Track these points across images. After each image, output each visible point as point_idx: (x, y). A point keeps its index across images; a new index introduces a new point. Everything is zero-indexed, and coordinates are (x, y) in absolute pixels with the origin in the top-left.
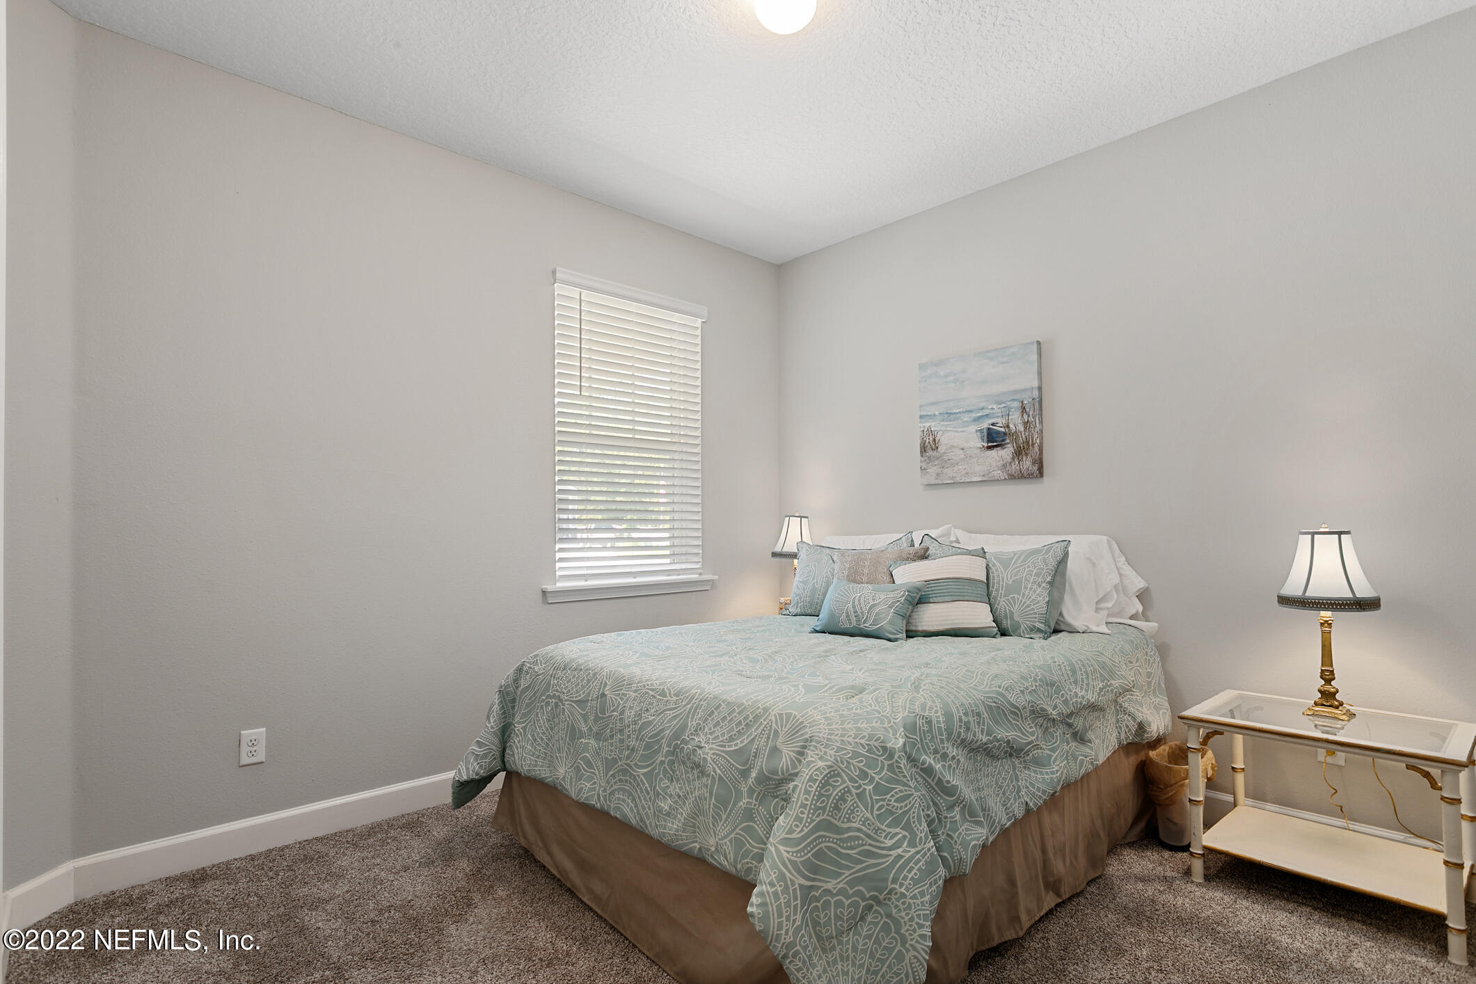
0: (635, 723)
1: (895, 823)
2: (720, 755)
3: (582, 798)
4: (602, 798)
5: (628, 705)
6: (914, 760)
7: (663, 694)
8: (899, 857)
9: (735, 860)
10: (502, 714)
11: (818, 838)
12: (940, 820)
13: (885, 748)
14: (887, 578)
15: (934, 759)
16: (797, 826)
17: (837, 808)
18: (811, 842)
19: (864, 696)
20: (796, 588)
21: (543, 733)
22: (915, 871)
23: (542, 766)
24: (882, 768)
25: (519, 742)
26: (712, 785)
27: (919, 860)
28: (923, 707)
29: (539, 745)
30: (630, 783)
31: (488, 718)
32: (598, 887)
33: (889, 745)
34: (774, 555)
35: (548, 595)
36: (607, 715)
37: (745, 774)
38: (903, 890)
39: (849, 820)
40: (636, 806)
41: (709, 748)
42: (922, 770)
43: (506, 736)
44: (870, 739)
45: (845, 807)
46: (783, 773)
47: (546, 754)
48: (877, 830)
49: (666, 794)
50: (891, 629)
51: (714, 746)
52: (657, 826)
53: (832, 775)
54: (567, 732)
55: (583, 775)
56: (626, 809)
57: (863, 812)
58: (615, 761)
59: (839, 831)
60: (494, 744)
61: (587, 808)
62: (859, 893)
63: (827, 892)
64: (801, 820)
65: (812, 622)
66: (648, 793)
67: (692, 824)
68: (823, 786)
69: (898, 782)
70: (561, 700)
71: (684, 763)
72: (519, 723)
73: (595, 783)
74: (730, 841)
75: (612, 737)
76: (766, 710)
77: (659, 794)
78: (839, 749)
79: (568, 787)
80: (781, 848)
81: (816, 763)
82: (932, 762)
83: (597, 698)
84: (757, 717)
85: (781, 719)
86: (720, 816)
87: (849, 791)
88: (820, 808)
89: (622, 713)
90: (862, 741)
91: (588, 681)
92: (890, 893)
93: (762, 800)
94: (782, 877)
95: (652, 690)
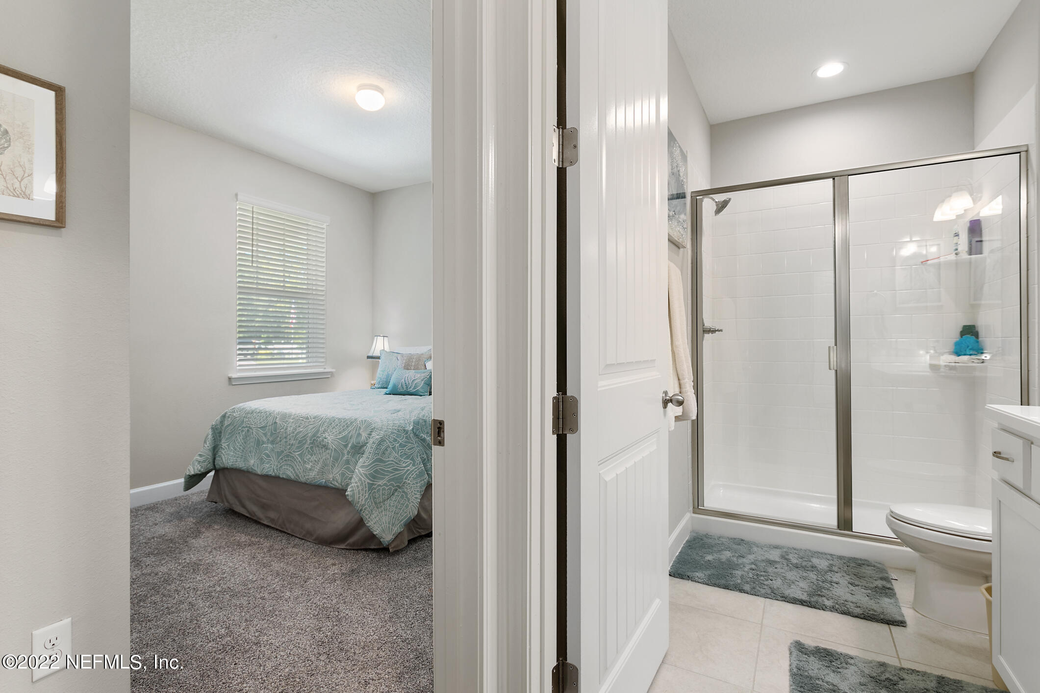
0: (293, 433)
1: (407, 458)
2: (334, 440)
3: (264, 472)
4: (275, 470)
5: (289, 425)
6: (417, 435)
7: (307, 418)
8: (408, 470)
9: (341, 482)
10: (213, 440)
11: (376, 465)
12: (428, 460)
13: (404, 430)
14: (423, 367)
15: (427, 436)
16: (367, 460)
17: (384, 453)
18: (373, 466)
19: (400, 413)
20: (380, 373)
21: (240, 446)
22: (414, 475)
23: (240, 462)
24: (403, 438)
25: (225, 452)
26: (331, 453)
27: (416, 471)
28: (424, 416)
29: (238, 451)
30: (291, 460)
31: (205, 442)
32: (272, 515)
33: (406, 429)
34: (369, 357)
35: (233, 380)
36: (278, 431)
37: (346, 446)
38: (409, 482)
39: (389, 457)
40: (294, 470)
41: (330, 438)
42: (421, 440)
43: (215, 452)
44: (399, 427)
45: (387, 453)
46: (362, 443)
47: (242, 455)
48: (400, 461)
49: (309, 461)
50: (422, 391)
51: (332, 437)
52: (304, 476)
53: (382, 441)
54: (255, 443)
55: (265, 461)
56: (288, 472)
57: (394, 453)
58: (282, 452)
59: (385, 462)
60: (208, 455)
61: (266, 477)
62: (391, 485)
63: (379, 485)
64: (368, 458)
65: (385, 390)
66: (300, 463)
67: (322, 472)
68: (378, 445)
69: (409, 443)
70: (251, 428)
71: (318, 446)
72: (224, 443)
73: (271, 464)
74: (339, 475)
75: (280, 441)
76: (355, 420)
77: (306, 462)
78: (386, 431)
79: (256, 469)
80: (360, 469)
81: (376, 436)
82: (425, 436)
83: (272, 424)
84: (352, 423)
85: (362, 423)
86: (335, 465)
87: (389, 447)
88: (376, 454)
89: (286, 429)
90: (396, 428)
91: (267, 417)
92: (404, 483)
93: (353, 455)
94: (360, 480)
95: (302, 417)
